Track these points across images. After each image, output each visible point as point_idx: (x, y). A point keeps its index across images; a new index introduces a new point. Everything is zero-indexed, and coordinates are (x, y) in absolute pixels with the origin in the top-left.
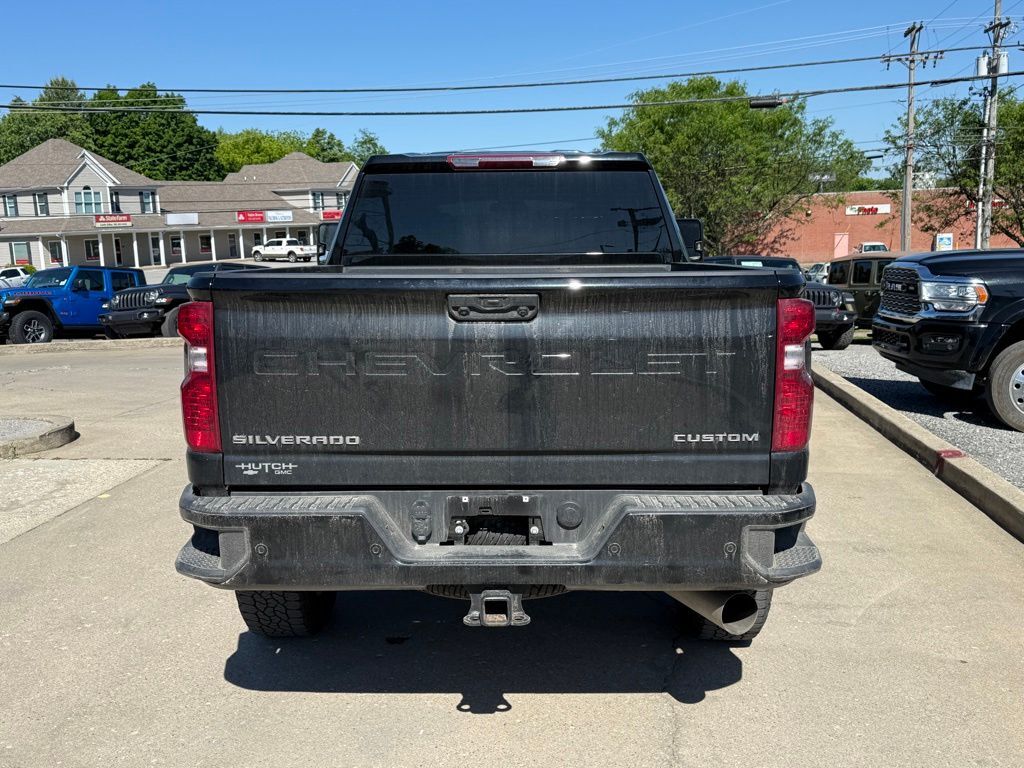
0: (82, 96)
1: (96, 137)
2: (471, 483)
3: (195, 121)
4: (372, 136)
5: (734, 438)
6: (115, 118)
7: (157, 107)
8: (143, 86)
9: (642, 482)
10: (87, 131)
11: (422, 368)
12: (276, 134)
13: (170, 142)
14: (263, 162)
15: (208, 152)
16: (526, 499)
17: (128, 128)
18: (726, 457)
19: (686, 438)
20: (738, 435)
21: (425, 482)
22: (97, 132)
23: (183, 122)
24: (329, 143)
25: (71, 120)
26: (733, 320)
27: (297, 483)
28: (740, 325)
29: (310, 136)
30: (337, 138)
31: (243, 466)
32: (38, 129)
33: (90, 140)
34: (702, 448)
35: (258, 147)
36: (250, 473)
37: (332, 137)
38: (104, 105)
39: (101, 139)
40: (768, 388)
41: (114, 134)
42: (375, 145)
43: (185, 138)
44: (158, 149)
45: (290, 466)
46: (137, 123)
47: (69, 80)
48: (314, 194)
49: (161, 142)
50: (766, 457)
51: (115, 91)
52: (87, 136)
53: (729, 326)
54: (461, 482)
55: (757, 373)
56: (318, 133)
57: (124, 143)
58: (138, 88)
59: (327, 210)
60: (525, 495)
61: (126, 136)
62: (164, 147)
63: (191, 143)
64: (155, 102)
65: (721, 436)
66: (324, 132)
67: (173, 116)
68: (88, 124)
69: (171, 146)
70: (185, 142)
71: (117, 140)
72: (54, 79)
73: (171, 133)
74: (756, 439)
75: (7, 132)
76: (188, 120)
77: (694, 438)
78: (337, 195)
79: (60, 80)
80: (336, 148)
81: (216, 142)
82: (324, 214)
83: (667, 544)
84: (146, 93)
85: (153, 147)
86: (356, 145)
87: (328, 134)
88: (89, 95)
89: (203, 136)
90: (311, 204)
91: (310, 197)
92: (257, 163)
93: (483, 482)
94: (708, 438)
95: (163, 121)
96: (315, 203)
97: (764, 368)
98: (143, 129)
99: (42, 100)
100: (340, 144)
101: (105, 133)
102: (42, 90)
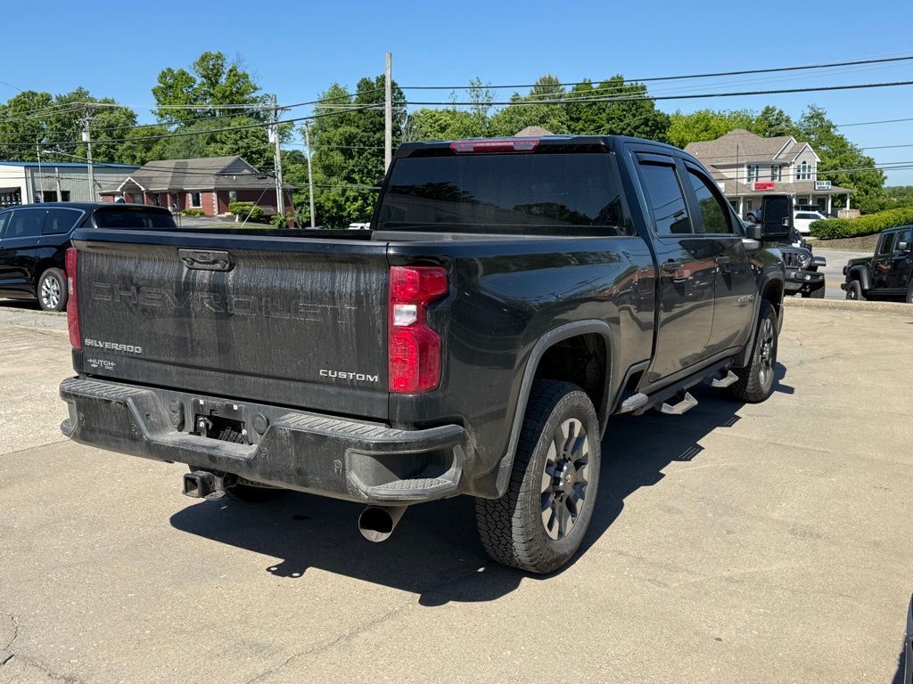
0: (562, 90)
1: (569, 123)
2: (204, 390)
3: (653, 106)
4: (820, 111)
5: (360, 377)
6: (587, 107)
7: (623, 96)
8: (613, 78)
9: (304, 405)
10: (563, 119)
11: (169, 302)
12: (727, 114)
13: (628, 125)
14: (709, 139)
15: (660, 132)
16: (235, 407)
17: (596, 115)
18: (359, 392)
19: (327, 373)
20: (363, 376)
21: (179, 386)
22: (572, 119)
23: (643, 107)
24: (777, 119)
25: (553, 110)
26: (358, 280)
27: (115, 376)
28: (362, 285)
29: (760, 114)
30: (786, 114)
31: (91, 361)
32: (525, 118)
33: (565, 126)
34: (339, 383)
35: (707, 126)
36: (94, 366)
37: (781, 113)
38: (580, 95)
39: (573, 124)
40: (383, 338)
41: (584, 120)
42: (822, 120)
43: (642, 121)
44: (619, 132)
45: (112, 364)
46: (604, 110)
47: (554, 77)
48: (749, 167)
49: (622, 124)
50: (386, 396)
51: (590, 84)
52: (562, 123)
53: (354, 286)
54: (199, 389)
55: (374, 326)
56: (768, 111)
57: (592, 127)
58: (609, 80)
59: (761, 181)
60: (236, 404)
61: (594, 121)
62: (623, 129)
63: (647, 125)
64: (620, 91)
65: (351, 374)
66: (774, 110)
67: (634, 102)
68: (564, 113)
69: (629, 128)
70: (643, 124)
71: (586, 125)
72: (542, 77)
73: (631, 117)
74: (376, 380)
75: (503, 121)
76: (647, 105)
77: (333, 374)
78: (772, 167)
79: (547, 77)
80: (783, 124)
81: (670, 123)
82: (756, 185)
83: (296, 454)
84: (615, 85)
85: (615, 130)
86: (802, 120)
87: (777, 111)
88: (569, 89)
89: (658, 119)
90: (746, 175)
91: (745, 169)
92: (703, 140)
93: (210, 391)
94: (343, 375)
95: (626, 108)
96: (749, 174)
97: (379, 322)
98: (608, 115)
99: (532, 94)
100: (788, 120)
101: (578, 120)
102: (533, 88)
